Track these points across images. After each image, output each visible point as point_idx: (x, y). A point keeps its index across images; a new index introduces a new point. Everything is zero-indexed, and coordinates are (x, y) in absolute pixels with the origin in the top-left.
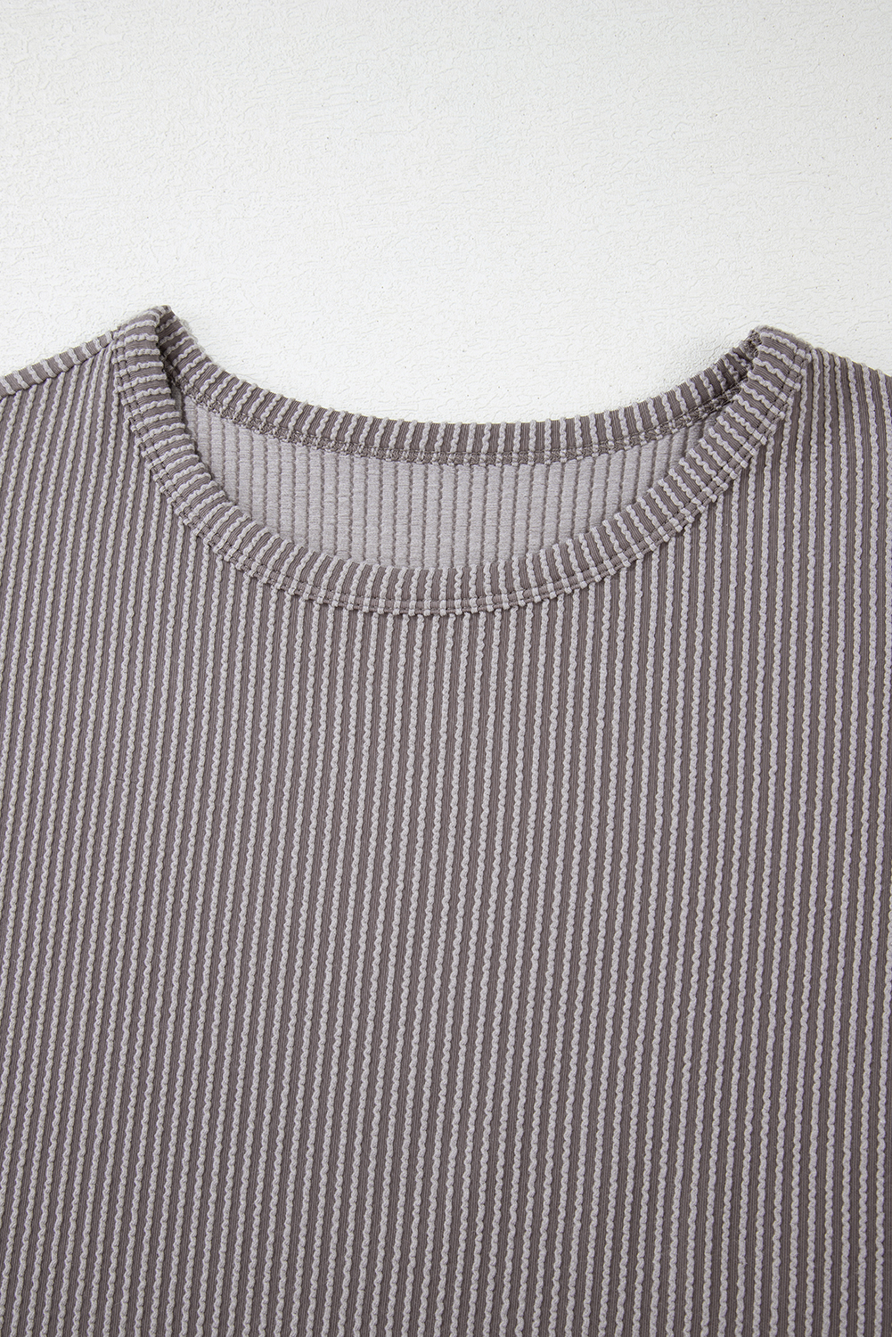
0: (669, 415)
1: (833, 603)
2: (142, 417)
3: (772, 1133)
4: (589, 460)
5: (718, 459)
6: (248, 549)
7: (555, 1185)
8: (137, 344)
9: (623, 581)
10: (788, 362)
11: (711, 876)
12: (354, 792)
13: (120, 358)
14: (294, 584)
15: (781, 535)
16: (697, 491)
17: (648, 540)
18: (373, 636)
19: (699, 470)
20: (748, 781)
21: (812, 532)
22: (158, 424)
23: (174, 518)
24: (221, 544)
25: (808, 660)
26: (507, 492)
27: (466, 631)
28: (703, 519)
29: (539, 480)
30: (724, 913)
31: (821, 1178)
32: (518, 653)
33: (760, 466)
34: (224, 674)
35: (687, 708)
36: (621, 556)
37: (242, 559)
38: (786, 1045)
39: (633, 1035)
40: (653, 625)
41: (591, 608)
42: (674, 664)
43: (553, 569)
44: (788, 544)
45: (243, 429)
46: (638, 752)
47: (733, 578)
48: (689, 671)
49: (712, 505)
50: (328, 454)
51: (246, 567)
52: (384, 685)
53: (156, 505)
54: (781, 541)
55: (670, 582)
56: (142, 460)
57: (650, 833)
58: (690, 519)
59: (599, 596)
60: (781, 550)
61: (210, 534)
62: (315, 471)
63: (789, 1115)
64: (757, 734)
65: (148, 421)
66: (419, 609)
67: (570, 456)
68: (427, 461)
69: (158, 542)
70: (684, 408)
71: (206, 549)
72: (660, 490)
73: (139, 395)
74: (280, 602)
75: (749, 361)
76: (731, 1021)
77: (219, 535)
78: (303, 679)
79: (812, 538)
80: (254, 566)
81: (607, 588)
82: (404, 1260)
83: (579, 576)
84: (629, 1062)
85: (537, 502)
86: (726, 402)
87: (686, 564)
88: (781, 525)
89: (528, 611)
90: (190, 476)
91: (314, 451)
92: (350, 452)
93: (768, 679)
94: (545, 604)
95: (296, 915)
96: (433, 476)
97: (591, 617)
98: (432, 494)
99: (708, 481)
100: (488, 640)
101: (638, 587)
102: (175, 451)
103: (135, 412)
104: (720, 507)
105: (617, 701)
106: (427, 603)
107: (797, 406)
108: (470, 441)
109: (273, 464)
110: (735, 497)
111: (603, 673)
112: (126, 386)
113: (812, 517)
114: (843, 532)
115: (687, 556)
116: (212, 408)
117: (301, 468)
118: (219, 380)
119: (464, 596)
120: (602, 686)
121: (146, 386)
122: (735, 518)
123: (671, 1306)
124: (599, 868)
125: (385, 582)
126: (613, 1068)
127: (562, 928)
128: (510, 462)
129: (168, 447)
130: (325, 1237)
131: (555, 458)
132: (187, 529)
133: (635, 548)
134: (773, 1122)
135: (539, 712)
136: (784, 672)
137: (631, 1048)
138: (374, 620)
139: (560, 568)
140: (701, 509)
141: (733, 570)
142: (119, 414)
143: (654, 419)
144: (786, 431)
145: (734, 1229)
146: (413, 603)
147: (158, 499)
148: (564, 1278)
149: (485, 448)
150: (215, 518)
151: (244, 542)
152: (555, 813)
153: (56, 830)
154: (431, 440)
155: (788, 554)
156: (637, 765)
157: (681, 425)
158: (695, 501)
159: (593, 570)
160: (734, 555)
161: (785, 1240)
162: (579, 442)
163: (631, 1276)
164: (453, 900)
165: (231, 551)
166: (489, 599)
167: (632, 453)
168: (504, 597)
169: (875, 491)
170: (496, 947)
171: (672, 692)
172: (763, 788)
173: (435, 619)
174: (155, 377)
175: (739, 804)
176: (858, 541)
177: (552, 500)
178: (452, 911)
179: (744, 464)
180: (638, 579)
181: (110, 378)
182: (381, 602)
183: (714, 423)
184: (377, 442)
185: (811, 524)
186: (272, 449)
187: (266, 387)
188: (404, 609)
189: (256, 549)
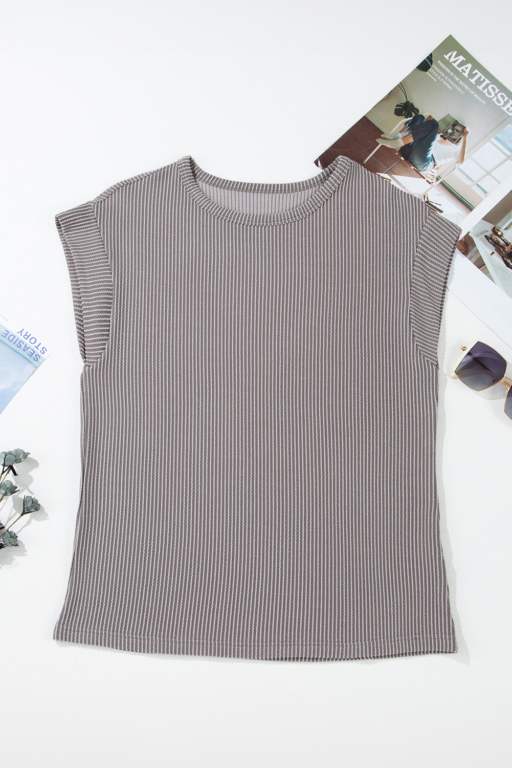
0: (316, 182)
1: (355, 223)
2: (186, 181)
3: (347, 336)
4: (297, 193)
5: (328, 188)
6: (216, 211)
7: (300, 349)
8: (185, 163)
9: (307, 219)
10: (346, 162)
11: (331, 283)
12: (247, 266)
13: (180, 166)
14: (228, 219)
15: (343, 206)
16: (324, 197)
17: (313, 209)
18: (249, 231)
19: (324, 192)
20: (338, 263)
21: (350, 206)
22: (190, 183)
23: (196, 205)
24: (209, 210)
25: (350, 236)
26: (277, 200)
27: (271, 230)
28: (325, 203)
29: (285, 198)
30: (334, 291)
31: (358, 344)
32: (284, 235)
33: (338, 190)
34: (212, 240)
35: (324, 247)
36: (307, 213)
37: (215, 213)
38: (349, 318)
39: (315, 317)
40: (315, 228)
41: (300, 225)
42: (320, 237)
43: (291, 216)
44: (345, 208)
45: (211, 186)
46: (313, 257)
47: (332, 217)
48: (324, 238)
49: (327, 200)
50: (233, 191)
51: (216, 215)
52: (252, 242)
53: (191, 202)
54: (343, 208)
55: (318, 219)
56: (186, 192)
57: (317, 275)
58: (322, 203)
59: (302, 222)
60: (343, 210)
61: (206, 208)
62: (230, 196)
63: (351, 332)
64: (340, 253)
65: (187, 182)
66: (259, 225)
67: (292, 192)
68: (258, 193)
69: (192, 210)
70: (319, 180)
71: (205, 211)
72: (310, 201)
73: (185, 176)
74: (225, 223)
75: (335, 165)
76: (337, 313)
77: (208, 208)
78: (232, 241)
79: (350, 207)
80: (218, 215)
81: (304, 220)
82: (267, 366)
83: (297, 217)
84: (315, 323)
85: (285, 203)
86: (326, 180)
87: (322, 215)
88: (343, 204)
89: (285, 225)
90: (200, 195)
91: (229, 191)
92: (238, 191)
93: (341, 241)
94: (289, 224)
95: (235, 294)
96: (259, 196)
97: (300, 227)
98: (259, 200)
99: (326, 194)
100: (276, 232)
101: (311, 220)
102: (195, 189)
103: (184, 180)
104: (329, 200)
105: (307, 245)
106: (261, 223)
107: (348, 173)
108: (268, 188)
109: (219, 194)
110: (332, 198)
111: (304, 239)
112: (182, 173)
113: (350, 202)
114: (357, 205)
115: (322, 213)
116: (203, 181)
117: (226, 195)
118: (205, 174)
119: (270, 222)
120: (304, 242)
121: (187, 173)
122: (332, 203)
123: (327, 372)
124: (306, 282)
125: (251, 218)
126: (311, 325)
127: (298, 295)
128: (278, 193)
129: (193, 188)
130: (249, 362)
131: (289, 192)
132: (200, 207)
133: (310, 211)
134: (347, 333)
135: (289, 248)
136: (345, 239)
137: (315, 320)
138: (248, 226)
139: (293, 215)
140: (325, 201)
141: (332, 215)
142: (180, 180)
143: (312, 183)
144: (345, 180)
145: (340, 355)
146: (258, 223)
147: (191, 200)
148: (303, 368)
149: (272, 189)
150: (207, 204)
151: (216, 209)
152: (295, 270)
153: (174, 277)
154: (259, 188)
155: (345, 211)
156: (313, 259)
157: (318, 184)
158: (323, 199)
159: (301, 216)
160: (332, 212)
161: (351, 357)
162: (294, 188)
163: (318, 366)
164: (272, 290)
165: (212, 212)
166: (276, 223)
167: (307, 191)
168: (280, 222)
169: (364, 195)
170: (283, 299)
171: (320, 243)
172: (342, 264)
173: (263, 227)
174: (189, 171)
175: (336, 268)
176: (360, 207)
177: (288, 202)
178: (272, 292)
179: (334, 189)
180: (311, 218)
181: (177, 171)
182: (250, 223)
183: (323, 185)
184: (245, 188)
185: (350, 204)
186: (219, 191)
187: (217, 176)
188: (256, 225)
189: (218, 211)
